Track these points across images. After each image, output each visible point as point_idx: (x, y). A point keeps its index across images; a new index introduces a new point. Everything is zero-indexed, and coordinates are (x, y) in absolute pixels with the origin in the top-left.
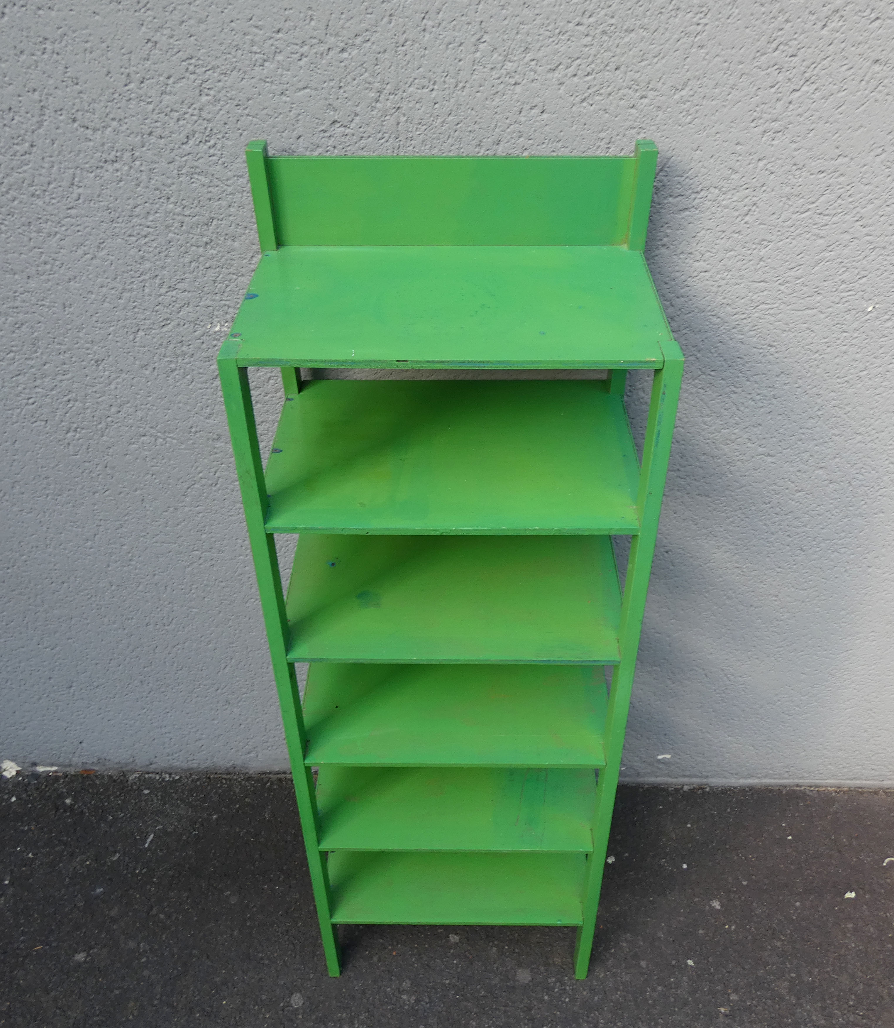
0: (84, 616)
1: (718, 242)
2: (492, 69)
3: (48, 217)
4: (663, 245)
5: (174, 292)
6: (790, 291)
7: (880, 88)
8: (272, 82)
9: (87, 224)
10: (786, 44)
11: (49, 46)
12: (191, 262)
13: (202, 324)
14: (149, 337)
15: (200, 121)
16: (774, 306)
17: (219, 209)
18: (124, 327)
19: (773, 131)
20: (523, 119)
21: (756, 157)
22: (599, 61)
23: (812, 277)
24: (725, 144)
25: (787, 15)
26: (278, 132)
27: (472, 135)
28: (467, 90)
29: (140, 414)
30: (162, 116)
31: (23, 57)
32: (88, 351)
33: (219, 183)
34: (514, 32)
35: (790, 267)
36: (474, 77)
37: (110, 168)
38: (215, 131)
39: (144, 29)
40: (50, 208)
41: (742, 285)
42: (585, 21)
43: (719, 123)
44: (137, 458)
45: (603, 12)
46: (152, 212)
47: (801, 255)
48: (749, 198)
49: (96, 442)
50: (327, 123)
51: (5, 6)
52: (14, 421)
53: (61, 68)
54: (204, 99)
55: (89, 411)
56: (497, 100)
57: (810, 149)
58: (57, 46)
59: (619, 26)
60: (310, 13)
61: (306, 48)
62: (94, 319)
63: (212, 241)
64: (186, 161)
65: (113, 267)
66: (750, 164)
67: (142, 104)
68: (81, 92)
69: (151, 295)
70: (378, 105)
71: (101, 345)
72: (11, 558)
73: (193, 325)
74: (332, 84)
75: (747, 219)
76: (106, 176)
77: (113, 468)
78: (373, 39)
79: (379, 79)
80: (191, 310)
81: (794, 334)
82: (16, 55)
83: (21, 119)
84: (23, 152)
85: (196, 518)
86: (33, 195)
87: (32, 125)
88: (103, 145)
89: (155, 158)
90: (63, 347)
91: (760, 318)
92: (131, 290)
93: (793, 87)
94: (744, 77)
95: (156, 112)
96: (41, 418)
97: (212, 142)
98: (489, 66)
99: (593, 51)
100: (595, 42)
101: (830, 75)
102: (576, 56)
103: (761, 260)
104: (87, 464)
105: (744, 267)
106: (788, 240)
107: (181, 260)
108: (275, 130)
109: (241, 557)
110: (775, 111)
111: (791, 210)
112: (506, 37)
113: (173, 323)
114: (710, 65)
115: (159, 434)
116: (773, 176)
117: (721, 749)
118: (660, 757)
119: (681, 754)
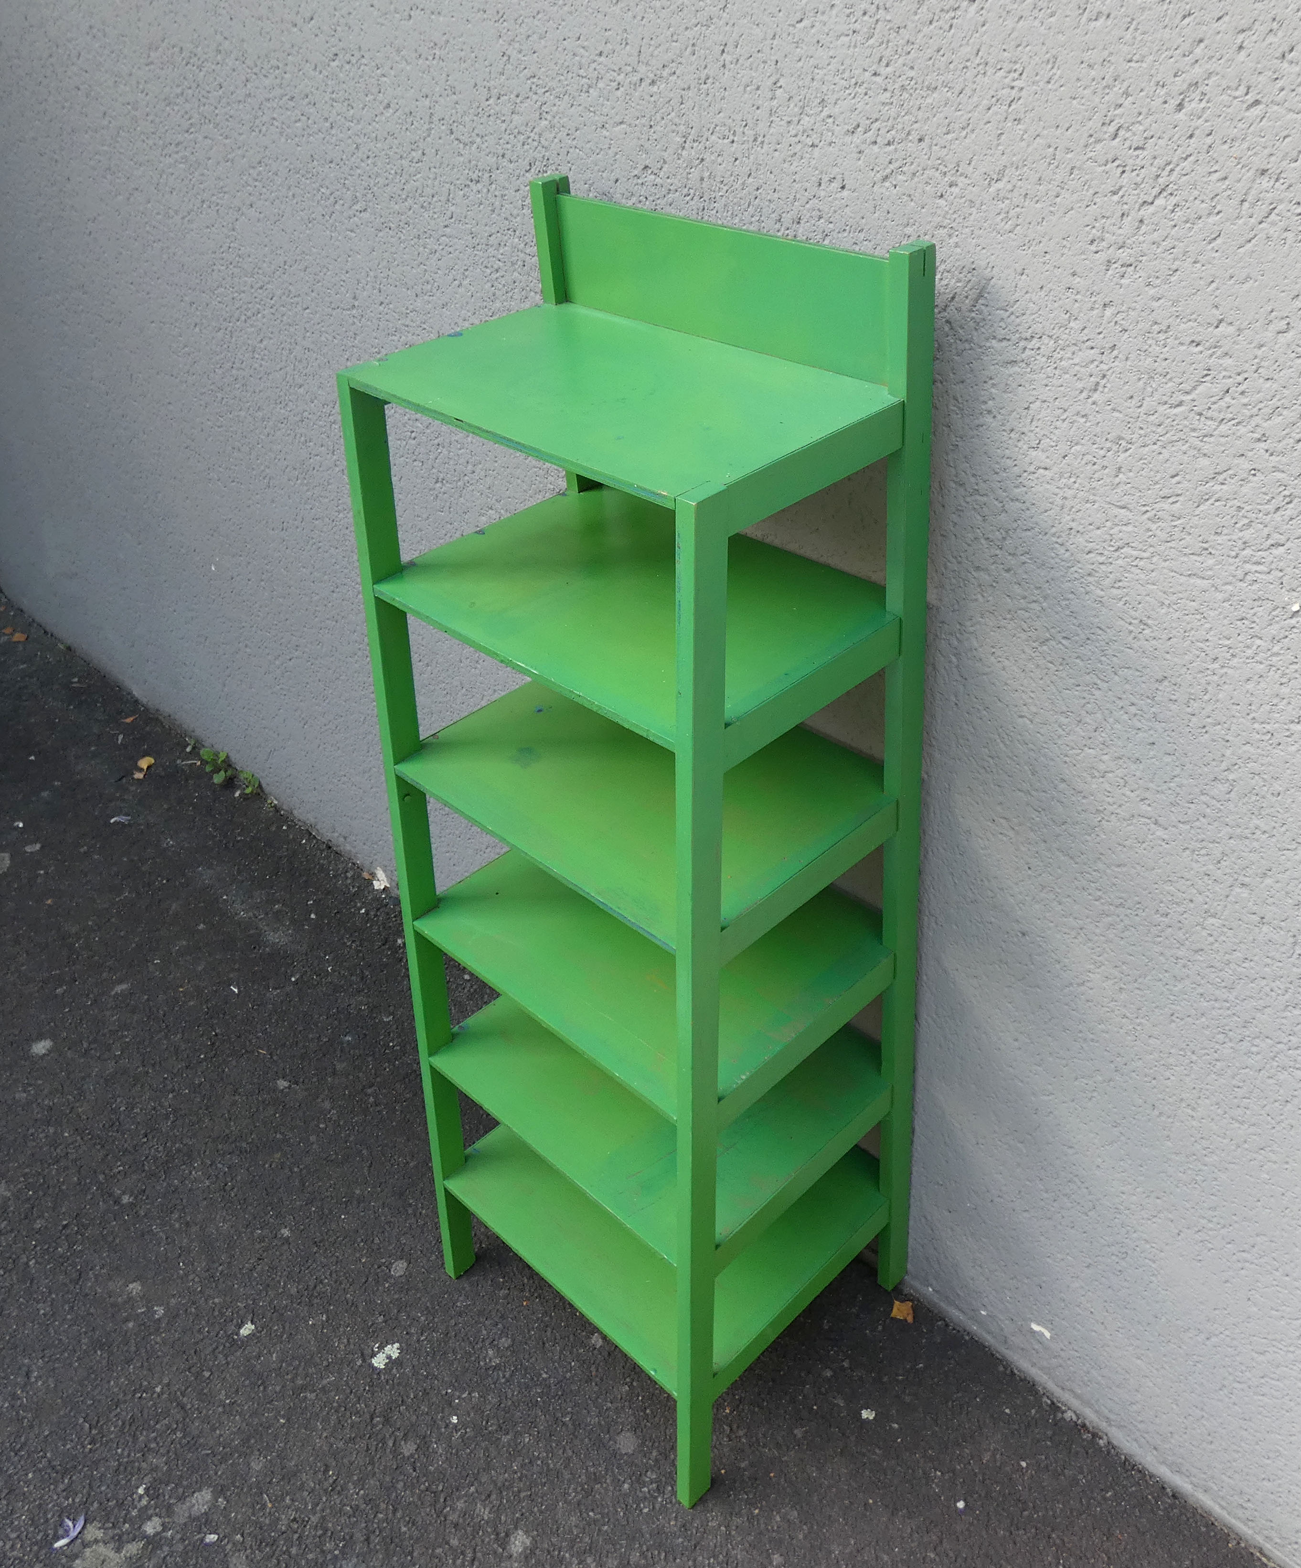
1: (1059, 423)
4: (989, 412)
7: (1271, 216)
8: (595, 113)
10: (1129, 128)
15: (539, 148)
16: (1145, 555)
19: (1120, 263)
20: (822, 194)
21: (1100, 300)
24: (1057, 272)
26: (599, 171)
28: (765, 147)
30: (512, 137)
37: (474, 188)
38: (550, 161)
43: (1047, 238)
48: (1096, 363)
50: (640, 167)
54: (543, 123)
57: (1175, 303)
60: (625, 36)
61: (622, 76)
66: (1092, 309)
67: (498, 121)
70: (684, 153)
75: (1096, 396)
76: (471, 196)
78: (678, 72)
79: (684, 121)
88: (470, 162)
89: (506, 183)
93: (1143, 197)
94: (1076, 172)
98: (786, 119)
101: (1195, 186)
106: (1155, 447)
108: (596, 168)
110: (1120, 232)
114: (1030, 149)
116: (1126, 335)
117: (1127, 1376)
118: (1035, 1327)
119: (1065, 1342)
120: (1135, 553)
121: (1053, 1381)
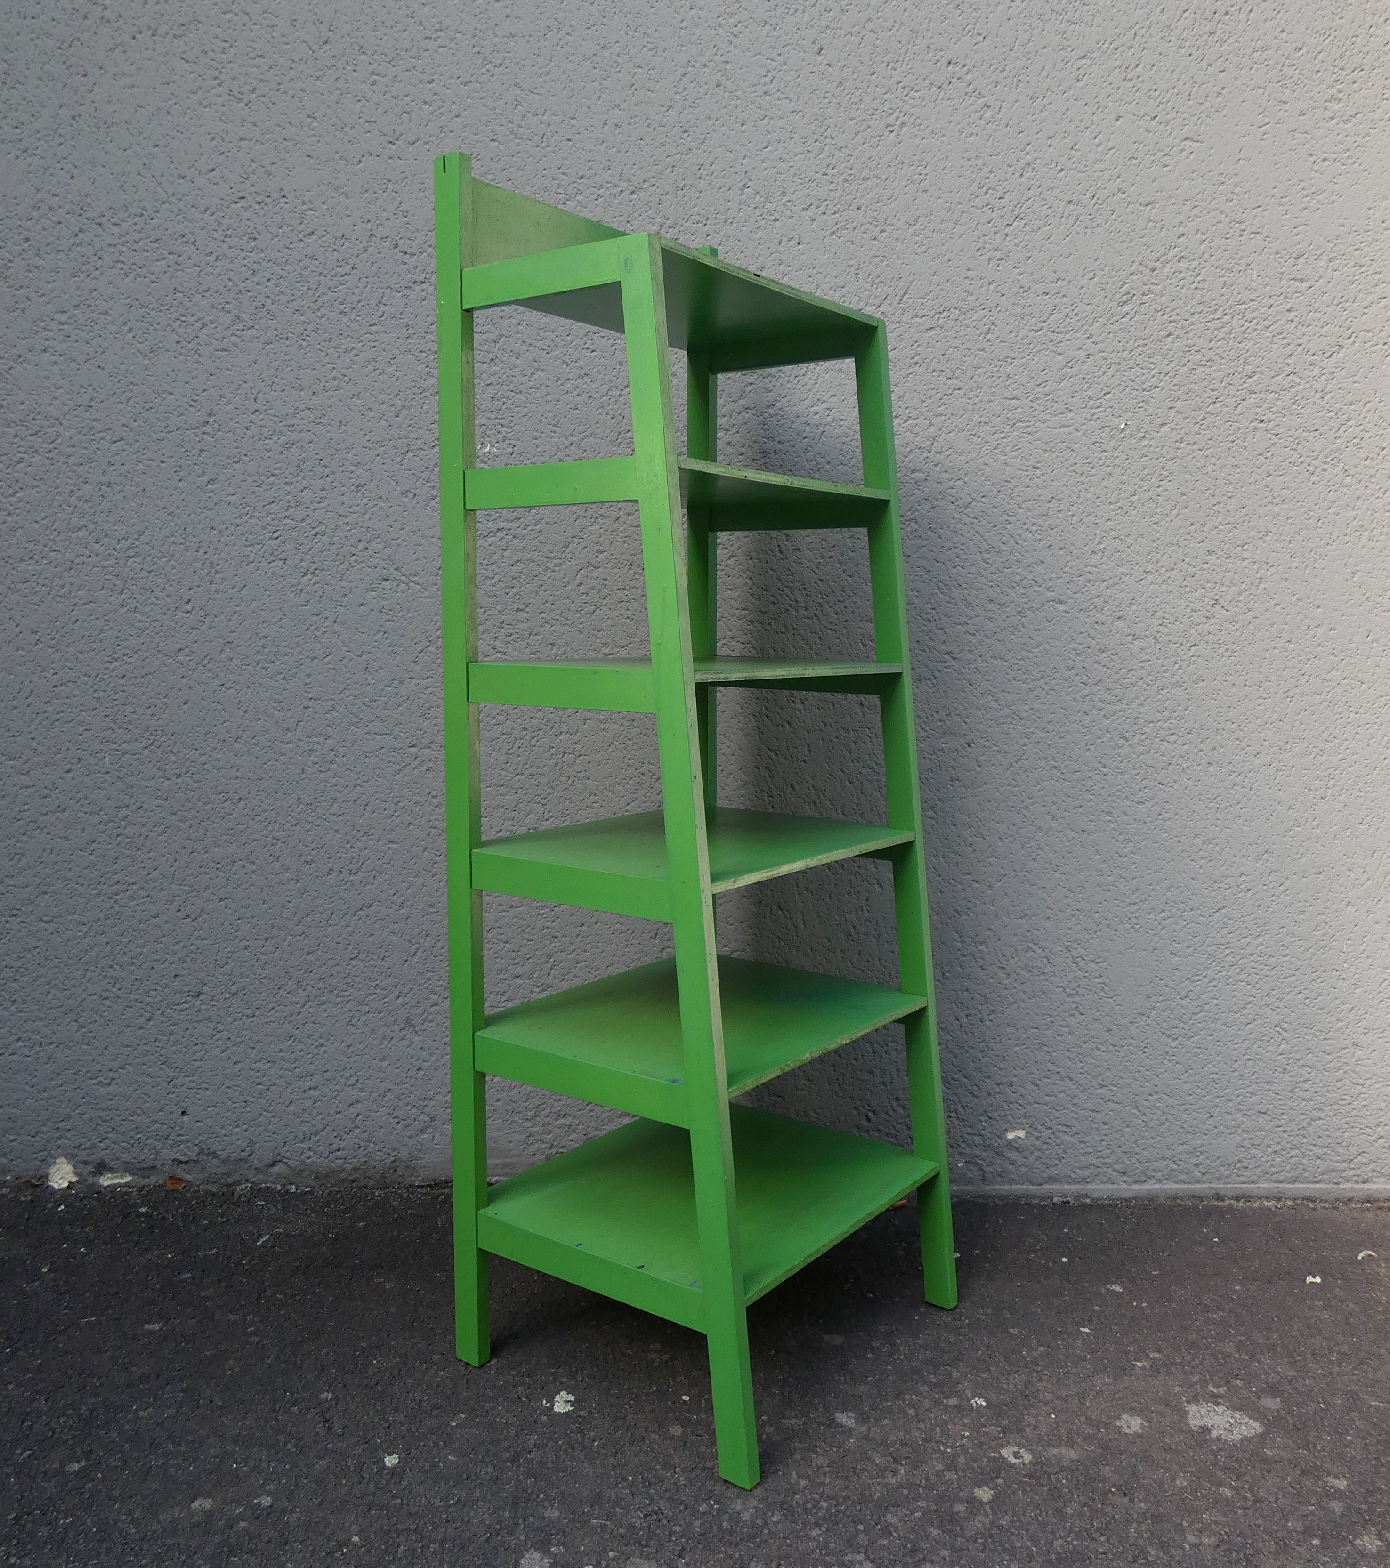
0: (252, 858)
2: (755, 208)
3: (350, 333)
6: (1042, 408)
7: (1079, 222)
9: (384, 340)
11: (390, 187)
14: (417, 459)
16: (1030, 424)
17: (507, 326)
18: (395, 447)
19: (996, 259)
20: (782, 249)
21: (986, 281)
22: (843, 202)
23: (1059, 393)
24: (958, 270)
25: (990, 167)
28: (735, 225)
29: (388, 551)
31: (367, 195)
32: (352, 475)
34: (773, 179)
35: (1037, 383)
36: (741, 214)
37: (417, 288)
40: (353, 325)
42: (830, 172)
43: (949, 252)
44: (372, 610)
45: (843, 165)
47: (1045, 372)
48: (987, 317)
49: (331, 588)
51: (363, 156)
52: (251, 560)
53: (396, 203)
55: (334, 547)
56: (760, 233)
57: (1032, 274)
58: (397, 186)
59: (857, 176)
60: (608, 163)
61: (602, 190)
62: (367, 438)
63: (497, 357)
65: (398, 383)
66: (982, 287)
68: (407, 223)
69: (428, 413)
72: (187, 760)
74: (621, 219)
75: (988, 337)
76: (412, 295)
77: (343, 623)
78: (657, 184)
79: (661, 215)
81: (1055, 454)
82: (361, 193)
83: (350, 245)
84: (343, 274)
85: (422, 695)
86: (341, 313)
87: (358, 250)
88: (416, 267)
90: (326, 470)
92: (409, 408)
96: (280, 556)
98: (753, 206)
99: (838, 194)
100: (839, 187)
101: (1035, 213)
102: (824, 198)
103: (1008, 377)
104: (314, 618)
105: (994, 384)
106: (1030, 357)
110: (995, 242)
112: (766, 183)
115: (403, 578)
117: (1094, 1115)
118: (1010, 1136)
119: (1039, 1127)
121: (1032, 1184)
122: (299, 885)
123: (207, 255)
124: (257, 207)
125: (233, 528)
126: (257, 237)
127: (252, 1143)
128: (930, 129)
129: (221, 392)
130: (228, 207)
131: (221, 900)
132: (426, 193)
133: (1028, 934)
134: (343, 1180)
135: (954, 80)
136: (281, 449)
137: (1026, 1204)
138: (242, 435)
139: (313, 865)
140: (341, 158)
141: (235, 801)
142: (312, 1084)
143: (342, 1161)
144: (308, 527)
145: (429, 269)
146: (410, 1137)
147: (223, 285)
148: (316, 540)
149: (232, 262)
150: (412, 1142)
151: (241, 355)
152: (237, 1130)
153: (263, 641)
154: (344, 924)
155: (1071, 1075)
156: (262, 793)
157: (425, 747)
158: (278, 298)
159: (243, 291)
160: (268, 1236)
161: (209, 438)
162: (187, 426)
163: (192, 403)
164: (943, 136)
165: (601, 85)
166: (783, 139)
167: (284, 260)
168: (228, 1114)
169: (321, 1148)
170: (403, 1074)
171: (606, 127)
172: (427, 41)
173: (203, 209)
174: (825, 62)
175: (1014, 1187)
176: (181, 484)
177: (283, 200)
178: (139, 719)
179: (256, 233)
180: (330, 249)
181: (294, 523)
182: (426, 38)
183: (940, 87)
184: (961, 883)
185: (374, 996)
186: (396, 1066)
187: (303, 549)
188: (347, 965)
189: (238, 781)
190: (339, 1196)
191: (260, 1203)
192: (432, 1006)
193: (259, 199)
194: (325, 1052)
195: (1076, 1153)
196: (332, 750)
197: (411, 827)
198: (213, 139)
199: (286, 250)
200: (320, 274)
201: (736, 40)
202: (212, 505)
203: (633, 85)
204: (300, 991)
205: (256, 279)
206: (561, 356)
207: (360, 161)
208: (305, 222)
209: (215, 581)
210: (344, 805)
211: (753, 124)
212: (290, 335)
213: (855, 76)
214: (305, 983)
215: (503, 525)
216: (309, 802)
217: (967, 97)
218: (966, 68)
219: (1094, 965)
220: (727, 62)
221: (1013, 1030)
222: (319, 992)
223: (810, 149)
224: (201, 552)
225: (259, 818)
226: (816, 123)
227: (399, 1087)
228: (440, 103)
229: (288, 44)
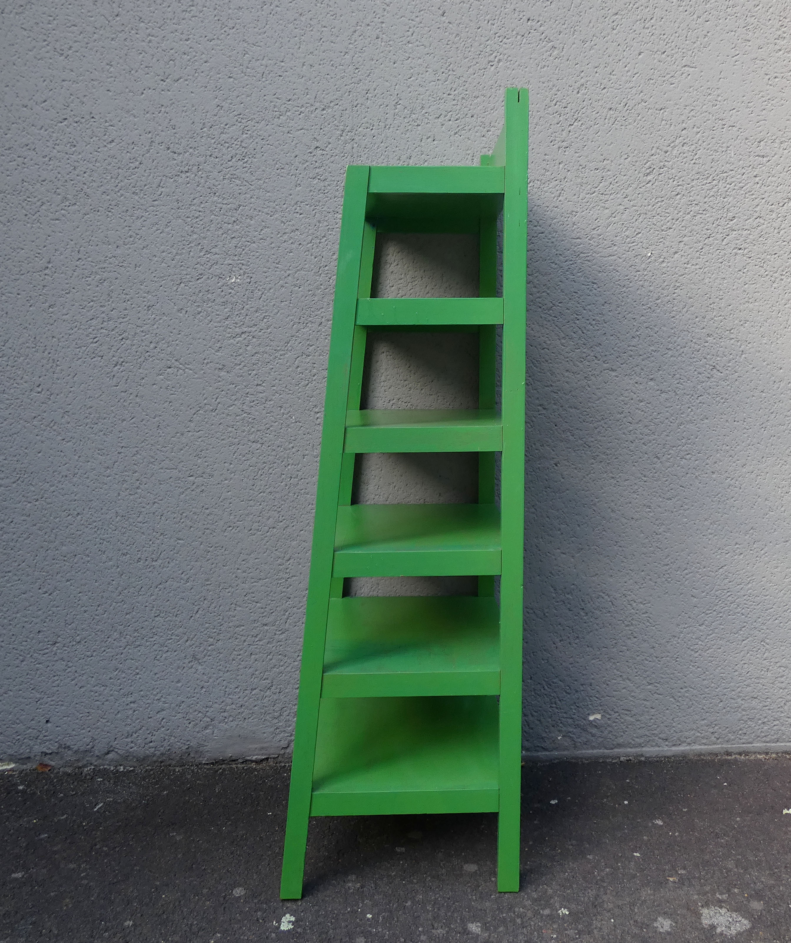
0: (87, 552)
2: (404, 118)
3: (139, 207)
5: (209, 255)
6: (596, 244)
7: (616, 122)
8: (283, 126)
9: (162, 210)
10: (560, 102)
12: (222, 234)
13: (224, 277)
14: (187, 287)
15: (240, 148)
17: (245, 199)
18: (172, 280)
19: (563, 147)
20: (423, 144)
21: (557, 162)
22: (462, 113)
23: (607, 234)
25: (557, 87)
26: (284, 153)
27: (395, 153)
28: (391, 129)
29: (170, 349)
30: (219, 145)
31: (148, 115)
32: (145, 299)
33: (247, 184)
34: (415, 99)
35: (593, 228)
36: (395, 122)
37: (183, 175)
38: (248, 153)
39: (217, 100)
40: (141, 201)
41: (566, 241)
42: (453, 93)
44: (161, 388)
45: (461, 88)
46: (204, 202)
47: (598, 220)
49: (133, 374)
50: (313, 148)
51: (144, 90)
52: (79, 357)
53: (167, 120)
54: (245, 136)
55: (134, 347)
56: (408, 134)
57: (587, 157)
58: (168, 109)
59: (470, 95)
60: (307, 91)
61: (303, 108)
63: (238, 220)
64: (229, 171)
65: (173, 238)
66: (555, 166)
67: (209, 139)
68: (175, 133)
69: (193, 257)
70: (342, 138)
71: (154, 294)
72: (42, 490)
73: (218, 278)
74: (316, 127)
75: (560, 198)
76: (180, 180)
77: (142, 396)
78: (340, 104)
79: (342, 124)
80: (218, 267)
81: (606, 274)
82: (144, 114)
83: (138, 148)
84: (134, 167)
86: (133, 193)
87: (143, 152)
88: (182, 162)
89: (211, 169)
90: (128, 296)
91: (583, 264)
92: (181, 254)
93: (569, 123)
94: (541, 119)
95: (216, 143)
96: (99, 354)
97: (246, 160)
98: (403, 116)
99: (458, 107)
100: (459, 103)
101: (588, 117)
102: (449, 110)
103: (574, 224)
104: (123, 394)
105: (565, 229)
106: (587, 211)
107: (217, 233)
108: (282, 152)
109: (227, 482)
110: (562, 136)
111: (585, 192)
112: (411, 101)
113: (205, 277)
115: (180, 366)
116: (569, 172)
117: (645, 702)
118: (591, 718)
119: (610, 712)
120: (585, 255)
121: (607, 749)
122: (119, 569)
123: (43, 157)
124: (75, 125)
125: (66, 337)
126: (76, 144)
127: (93, 739)
128: (517, 63)
129: (56, 247)
130: (56, 126)
131: (68, 581)
132: (187, 113)
133: (599, 586)
134: (155, 762)
135: (532, 31)
136: (98, 284)
137: (603, 762)
138: (71, 275)
139: (128, 556)
140: (130, 91)
141: (74, 515)
142: (132, 699)
143: (154, 749)
144: (117, 334)
145: (191, 163)
146: (198, 732)
147: (55, 176)
148: (123, 343)
149: (60, 161)
150: (199, 735)
151: (68, 223)
152: (84, 731)
153: (90, 410)
154: (149, 594)
155: (630, 677)
156: (92, 510)
157: (199, 477)
158: (92, 184)
159: (68, 181)
160: (102, 804)
161: (50, 278)
162: (34, 270)
163: (37, 255)
164: (526, 68)
165: (300, 39)
166: (421, 72)
167: (94, 159)
168: (77, 721)
169: (139, 741)
170: (192, 691)
171: (305, 67)
172: (184, 13)
173: (39, 127)
174: (447, 21)
175: (595, 751)
176: (31, 308)
177: (93, 120)
178: (9, 464)
179: (75, 142)
180: (125, 152)
181: (107, 332)
182: (183, 11)
183: (523, 36)
184: (554, 555)
185: (171, 641)
186: (187, 686)
187: (114, 349)
188: (153, 621)
189: (76, 502)
190: (152, 772)
191: (99, 780)
192: (209, 646)
193: (76, 120)
194: (140, 678)
195: (635, 728)
196: (138, 480)
197: (192, 529)
198: (45, 81)
199: (96, 153)
200: (119, 168)
201: (388, 8)
202: (52, 322)
203: (321, 39)
204: (122, 639)
205: (76, 172)
206: (280, 218)
207: (143, 93)
208: (108, 134)
209: (57, 371)
210: (147, 516)
211: (401, 62)
212: (100, 208)
213: (467, 29)
214: (125, 634)
215: (245, 329)
216: (124, 515)
217: (541, 42)
218: (540, 23)
219: (642, 606)
220: (383, 23)
221: (591, 649)
222: (135, 639)
223: (439, 78)
224: (46, 353)
225: (91, 526)
226: (442, 61)
227: (189, 700)
228: (194, 54)
229: (92, 17)
